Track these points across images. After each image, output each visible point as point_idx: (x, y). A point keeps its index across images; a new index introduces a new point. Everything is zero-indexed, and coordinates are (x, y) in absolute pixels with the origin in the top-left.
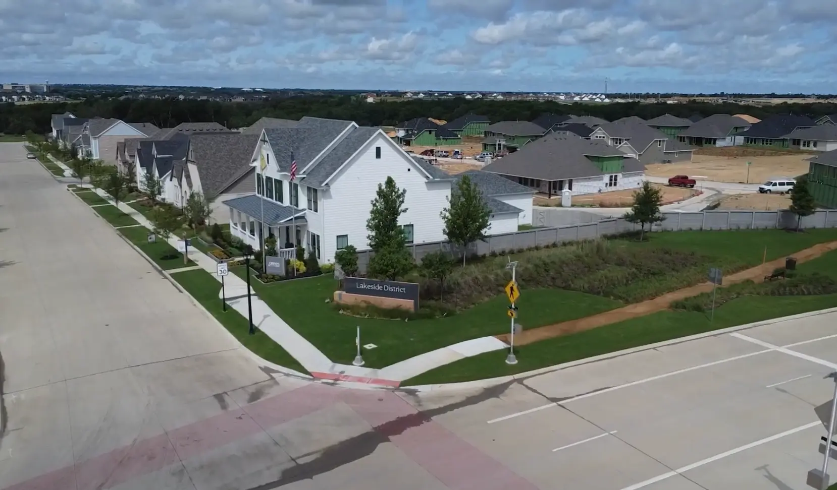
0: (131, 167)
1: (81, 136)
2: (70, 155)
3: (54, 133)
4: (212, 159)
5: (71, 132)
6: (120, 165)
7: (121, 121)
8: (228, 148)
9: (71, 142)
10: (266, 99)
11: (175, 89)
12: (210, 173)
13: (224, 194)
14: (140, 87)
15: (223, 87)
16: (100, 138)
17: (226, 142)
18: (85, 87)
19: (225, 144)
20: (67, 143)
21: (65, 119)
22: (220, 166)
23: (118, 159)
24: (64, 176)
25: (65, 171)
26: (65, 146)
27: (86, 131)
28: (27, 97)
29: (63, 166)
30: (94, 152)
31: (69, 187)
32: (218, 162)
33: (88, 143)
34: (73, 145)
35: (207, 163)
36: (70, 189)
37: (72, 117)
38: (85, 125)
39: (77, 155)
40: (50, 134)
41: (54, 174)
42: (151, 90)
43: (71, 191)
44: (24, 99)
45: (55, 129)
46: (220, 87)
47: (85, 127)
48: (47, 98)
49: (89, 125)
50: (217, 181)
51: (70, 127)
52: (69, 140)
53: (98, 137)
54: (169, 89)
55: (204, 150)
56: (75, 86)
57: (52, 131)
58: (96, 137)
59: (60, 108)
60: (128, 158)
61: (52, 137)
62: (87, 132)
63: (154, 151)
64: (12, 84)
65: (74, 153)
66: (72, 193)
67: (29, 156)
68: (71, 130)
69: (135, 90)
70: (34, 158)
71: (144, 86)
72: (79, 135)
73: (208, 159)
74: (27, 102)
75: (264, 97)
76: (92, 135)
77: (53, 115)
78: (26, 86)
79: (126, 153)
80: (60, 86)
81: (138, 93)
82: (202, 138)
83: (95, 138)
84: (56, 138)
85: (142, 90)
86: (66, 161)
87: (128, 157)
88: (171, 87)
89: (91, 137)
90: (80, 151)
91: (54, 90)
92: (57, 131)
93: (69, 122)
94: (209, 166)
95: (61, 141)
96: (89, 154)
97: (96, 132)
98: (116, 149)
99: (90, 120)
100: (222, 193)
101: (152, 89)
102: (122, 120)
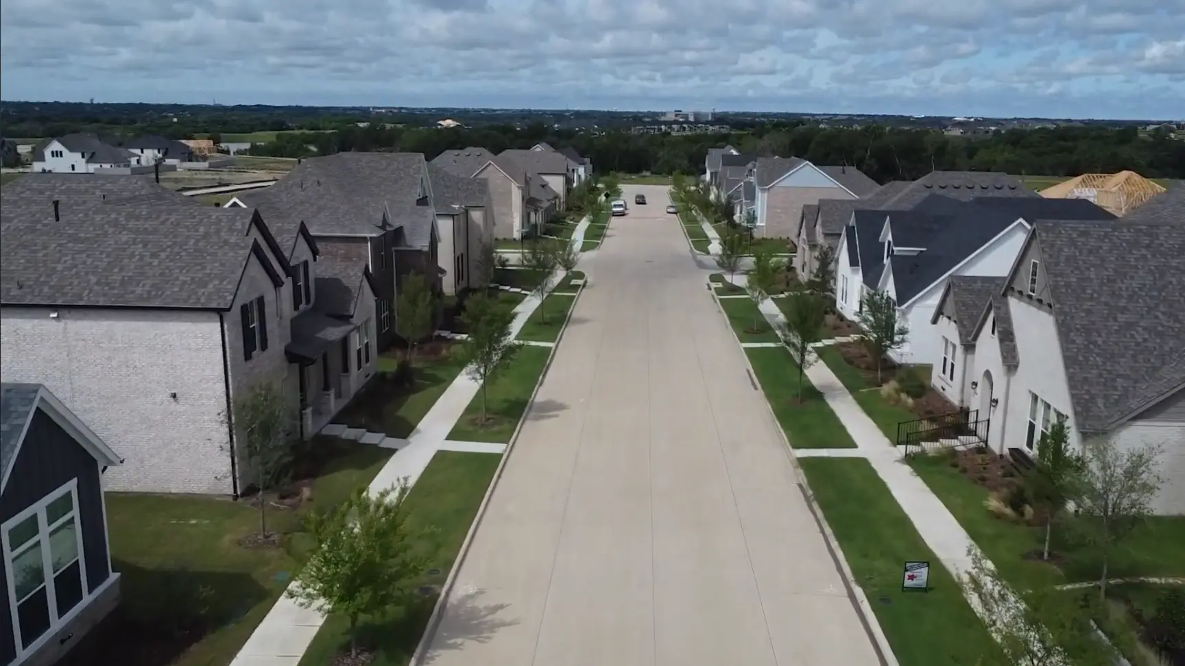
0: (826, 261)
1: (742, 183)
2: (723, 213)
3: (708, 177)
4: (1103, 299)
5: (730, 176)
6: (804, 249)
7: (807, 162)
8: (1153, 263)
9: (727, 190)
10: (997, 132)
11: (863, 118)
12: (1095, 343)
13: (1139, 423)
14: (819, 115)
15: (927, 115)
16: (771, 190)
17: (1148, 247)
18: (754, 115)
19: (1144, 251)
20: (722, 194)
21: (724, 157)
22: (1130, 325)
23: (801, 238)
24: (708, 253)
25: (711, 243)
26: (718, 197)
27: (751, 176)
28: (689, 127)
29: (710, 231)
30: (758, 214)
31: (712, 281)
32: (1124, 310)
33: (751, 197)
34: (730, 198)
35: (1089, 312)
36: (713, 285)
37: (735, 153)
38: (750, 166)
39: (733, 215)
40: (703, 176)
41: (695, 248)
42: (832, 119)
43: (713, 292)
44: (684, 129)
45: (710, 170)
46: (923, 116)
47: (751, 170)
48: (711, 128)
49: (756, 166)
50: (1119, 376)
51: (728, 167)
52: (724, 189)
53: (769, 189)
54: (855, 118)
55: (1078, 268)
56: (744, 114)
57: (705, 172)
58: (765, 189)
59: (721, 140)
60: (820, 239)
61: (704, 181)
62: (752, 179)
63: (886, 235)
64: (676, 111)
65: (728, 211)
66: (713, 296)
67: (669, 210)
68: (730, 172)
69: (815, 120)
70: (676, 213)
71: (824, 115)
72: (738, 181)
73: (1092, 299)
74: (687, 133)
75: (993, 128)
76: (760, 184)
77: (710, 149)
78: (690, 114)
79: (818, 227)
80: (726, 114)
81: (818, 122)
82: (1073, 229)
83: (763, 190)
84: (708, 184)
85: (822, 119)
86: (716, 221)
87: (822, 236)
88: (858, 116)
89: (757, 188)
90: (738, 209)
91: (720, 119)
92: (711, 173)
93: (729, 161)
94: (1093, 323)
95: (715, 188)
96: (752, 218)
97: (765, 182)
98: (800, 215)
99: (760, 159)
100: (1135, 418)
101: (834, 118)
102: (810, 161)
